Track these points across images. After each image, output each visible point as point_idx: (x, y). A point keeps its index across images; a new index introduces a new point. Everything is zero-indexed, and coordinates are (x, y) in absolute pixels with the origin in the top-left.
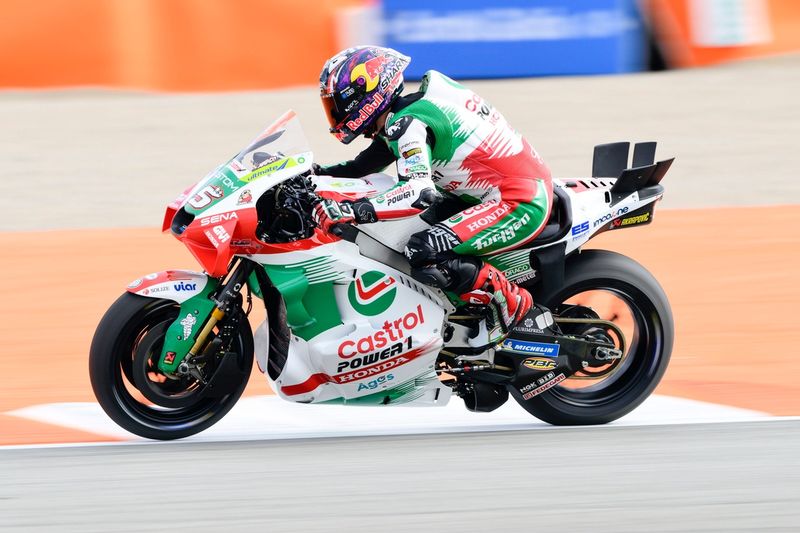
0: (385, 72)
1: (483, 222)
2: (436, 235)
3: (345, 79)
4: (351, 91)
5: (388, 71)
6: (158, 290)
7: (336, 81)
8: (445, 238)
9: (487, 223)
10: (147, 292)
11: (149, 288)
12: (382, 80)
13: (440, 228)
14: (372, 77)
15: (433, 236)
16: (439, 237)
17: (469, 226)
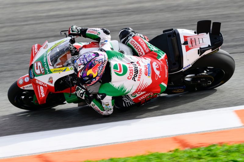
0: (99, 69)
1: (144, 97)
2: (126, 102)
3: (84, 75)
4: (87, 78)
5: (101, 69)
6: (28, 87)
7: (81, 75)
8: (130, 103)
9: (145, 97)
10: (24, 88)
11: (25, 86)
12: (99, 72)
13: (128, 99)
14: (95, 73)
15: (125, 102)
16: (127, 103)
17: (139, 99)
